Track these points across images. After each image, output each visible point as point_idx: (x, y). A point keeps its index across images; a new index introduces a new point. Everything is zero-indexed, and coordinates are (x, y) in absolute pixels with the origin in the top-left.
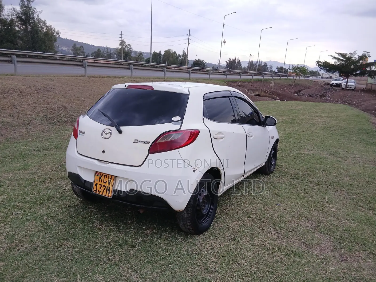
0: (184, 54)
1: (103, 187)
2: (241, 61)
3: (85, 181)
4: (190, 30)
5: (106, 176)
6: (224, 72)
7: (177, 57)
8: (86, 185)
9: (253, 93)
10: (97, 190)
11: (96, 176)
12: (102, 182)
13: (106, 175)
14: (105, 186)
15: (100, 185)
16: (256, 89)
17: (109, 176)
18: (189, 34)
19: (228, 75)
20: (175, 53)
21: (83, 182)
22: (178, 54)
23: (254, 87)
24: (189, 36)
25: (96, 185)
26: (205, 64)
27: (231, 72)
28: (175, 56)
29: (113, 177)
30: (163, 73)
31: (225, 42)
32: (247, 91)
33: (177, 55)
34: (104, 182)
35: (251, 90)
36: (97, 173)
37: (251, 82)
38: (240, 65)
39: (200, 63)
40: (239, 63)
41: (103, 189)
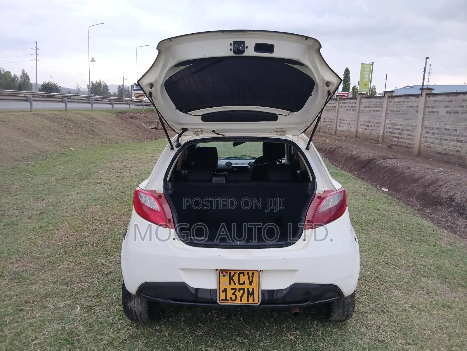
0: (24, 76)
1: (239, 291)
2: (107, 84)
3: (197, 290)
4: (36, 42)
5: (243, 274)
6: (88, 99)
7: (13, 79)
8: (199, 295)
9: (150, 126)
10: (228, 298)
11: (222, 277)
12: (235, 284)
13: (242, 272)
14: (244, 289)
15: (232, 289)
16: (152, 121)
17: (248, 273)
18: (36, 48)
19: (94, 103)
20: (9, 73)
21: (193, 292)
22: (14, 75)
23: (148, 118)
24: (36, 50)
25: (225, 291)
26: (59, 89)
27: (99, 99)
28: (10, 77)
29: (256, 273)
30: (28, 104)
31: (93, 60)
32: (143, 124)
33: (12, 76)
34: (240, 284)
35: (147, 122)
36: (222, 272)
37: (143, 113)
38: (108, 90)
39: (51, 86)
40: (106, 87)
41: (239, 294)
